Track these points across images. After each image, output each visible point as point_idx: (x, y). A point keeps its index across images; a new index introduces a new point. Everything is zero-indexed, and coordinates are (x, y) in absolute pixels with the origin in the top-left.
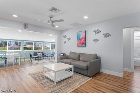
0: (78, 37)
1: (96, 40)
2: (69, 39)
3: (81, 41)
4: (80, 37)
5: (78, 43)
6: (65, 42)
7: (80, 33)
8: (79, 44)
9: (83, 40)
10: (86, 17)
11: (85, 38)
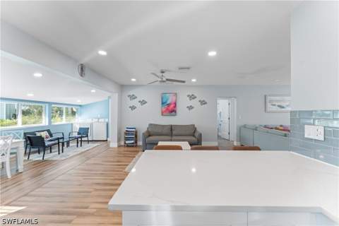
0: (164, 101)
1: (190, 108)
2: (143, 102)
5: (164, 109)
6: (133, 108)
7: (167, 95)
8: (165, 111)
9: (172, 106)
10: (194, 80)
11: (175, 104)
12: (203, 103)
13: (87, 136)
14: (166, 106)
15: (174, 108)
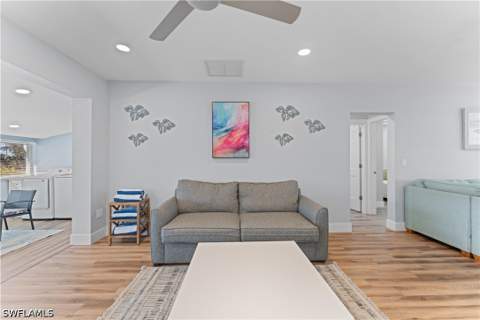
0: (219, 121)
1: (285, 139)
2: (165, 126)
3: (230, 140)
4: (226, 121)
5: (218, 143)
6: (138, 139)
7: (227, 107)
8: (222, 148)
9: (238, 134)
11: (247, 128)
12: (315, 126)
13: (29, 211)
14: (224, 134)
15: (245, 139)
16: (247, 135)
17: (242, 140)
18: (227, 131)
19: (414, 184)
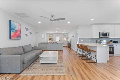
3: (16, 34)
4: (15, 28)
8: (14, 36)
14: (14, 32)
15: (20, 34)
16: (20, 33)
17: (19, 34)
18: (15, 31)
19: (40, 43)
